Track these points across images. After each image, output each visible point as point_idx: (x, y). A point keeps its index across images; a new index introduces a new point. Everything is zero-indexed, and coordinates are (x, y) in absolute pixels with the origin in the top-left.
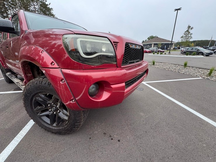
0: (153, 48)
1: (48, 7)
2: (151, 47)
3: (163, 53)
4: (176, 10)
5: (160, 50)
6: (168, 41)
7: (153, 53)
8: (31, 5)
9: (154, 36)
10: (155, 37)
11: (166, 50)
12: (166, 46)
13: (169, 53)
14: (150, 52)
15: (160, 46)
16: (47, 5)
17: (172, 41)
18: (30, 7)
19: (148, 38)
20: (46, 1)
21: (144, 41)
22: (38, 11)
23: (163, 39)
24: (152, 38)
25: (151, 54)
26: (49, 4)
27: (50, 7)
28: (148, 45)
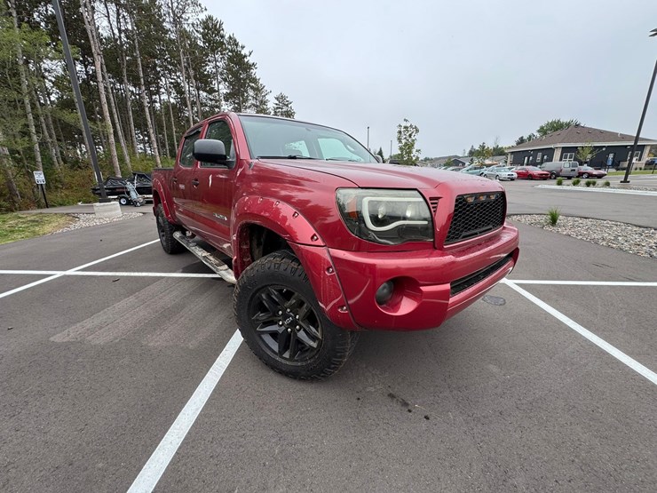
0: (556, 163)
1: (246, 60)
2: (550, 159)
3: (599, 182)
5: (586, 168)
6: (624, 137)
7: (555, 181)
8: (209, 61)
9: (565, 120)
10: (568, 125)
11: (614, 170)
12: (611, 156)
13: (625, 181)
14: (543, 177)
15: (589, 156)
16: (245, 56)
17: (637, 139)
18: (207, 65)
19: (542, 128)
20: (243, 47)
21: (525, 138)
22: (221, 74)
23: (601, 132)
24: (556, 127)
25: (550, 185)
26: (248, 54)
27: (251, 62)
28: (540, 154)
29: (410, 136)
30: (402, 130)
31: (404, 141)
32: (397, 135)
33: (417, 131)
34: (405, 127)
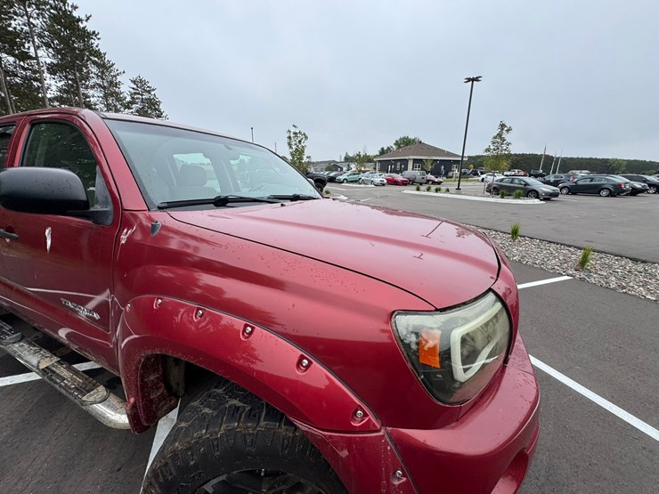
0: (411, 172)
1: (81, 26)
2: (406, 169)
3: (434, 187)
4: (469, 80)
5: (430, 177)
7: (415, 187)
8: (15, 13)
9: (411, 137)
10: (414, 140)
11: (445, 178)
12: (443, 167)
13: (458, 189)
14: (404, 183)
15: (430, 167)
16: (79, 20)
17: (463, 157)
18: (11, 18)
19: (397, 142)
20: (75, 8)
21: (385, 149)
22: (40, 36)
23: (436, 149)
24: (405, 143)
25: (410, 190)
26: (83, 18)
27: (90, 29)
28: (399, 164)
29: (300, 142)
30: (292, 135)
31: (294, 147)
32: (287, 140)
33: (306, 138)
34: (295, 133)
